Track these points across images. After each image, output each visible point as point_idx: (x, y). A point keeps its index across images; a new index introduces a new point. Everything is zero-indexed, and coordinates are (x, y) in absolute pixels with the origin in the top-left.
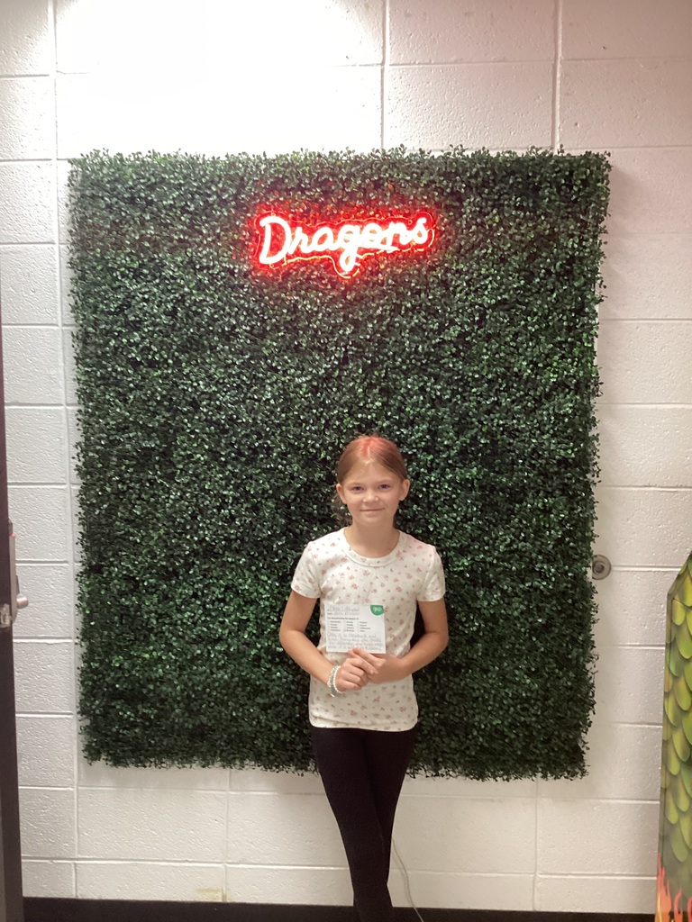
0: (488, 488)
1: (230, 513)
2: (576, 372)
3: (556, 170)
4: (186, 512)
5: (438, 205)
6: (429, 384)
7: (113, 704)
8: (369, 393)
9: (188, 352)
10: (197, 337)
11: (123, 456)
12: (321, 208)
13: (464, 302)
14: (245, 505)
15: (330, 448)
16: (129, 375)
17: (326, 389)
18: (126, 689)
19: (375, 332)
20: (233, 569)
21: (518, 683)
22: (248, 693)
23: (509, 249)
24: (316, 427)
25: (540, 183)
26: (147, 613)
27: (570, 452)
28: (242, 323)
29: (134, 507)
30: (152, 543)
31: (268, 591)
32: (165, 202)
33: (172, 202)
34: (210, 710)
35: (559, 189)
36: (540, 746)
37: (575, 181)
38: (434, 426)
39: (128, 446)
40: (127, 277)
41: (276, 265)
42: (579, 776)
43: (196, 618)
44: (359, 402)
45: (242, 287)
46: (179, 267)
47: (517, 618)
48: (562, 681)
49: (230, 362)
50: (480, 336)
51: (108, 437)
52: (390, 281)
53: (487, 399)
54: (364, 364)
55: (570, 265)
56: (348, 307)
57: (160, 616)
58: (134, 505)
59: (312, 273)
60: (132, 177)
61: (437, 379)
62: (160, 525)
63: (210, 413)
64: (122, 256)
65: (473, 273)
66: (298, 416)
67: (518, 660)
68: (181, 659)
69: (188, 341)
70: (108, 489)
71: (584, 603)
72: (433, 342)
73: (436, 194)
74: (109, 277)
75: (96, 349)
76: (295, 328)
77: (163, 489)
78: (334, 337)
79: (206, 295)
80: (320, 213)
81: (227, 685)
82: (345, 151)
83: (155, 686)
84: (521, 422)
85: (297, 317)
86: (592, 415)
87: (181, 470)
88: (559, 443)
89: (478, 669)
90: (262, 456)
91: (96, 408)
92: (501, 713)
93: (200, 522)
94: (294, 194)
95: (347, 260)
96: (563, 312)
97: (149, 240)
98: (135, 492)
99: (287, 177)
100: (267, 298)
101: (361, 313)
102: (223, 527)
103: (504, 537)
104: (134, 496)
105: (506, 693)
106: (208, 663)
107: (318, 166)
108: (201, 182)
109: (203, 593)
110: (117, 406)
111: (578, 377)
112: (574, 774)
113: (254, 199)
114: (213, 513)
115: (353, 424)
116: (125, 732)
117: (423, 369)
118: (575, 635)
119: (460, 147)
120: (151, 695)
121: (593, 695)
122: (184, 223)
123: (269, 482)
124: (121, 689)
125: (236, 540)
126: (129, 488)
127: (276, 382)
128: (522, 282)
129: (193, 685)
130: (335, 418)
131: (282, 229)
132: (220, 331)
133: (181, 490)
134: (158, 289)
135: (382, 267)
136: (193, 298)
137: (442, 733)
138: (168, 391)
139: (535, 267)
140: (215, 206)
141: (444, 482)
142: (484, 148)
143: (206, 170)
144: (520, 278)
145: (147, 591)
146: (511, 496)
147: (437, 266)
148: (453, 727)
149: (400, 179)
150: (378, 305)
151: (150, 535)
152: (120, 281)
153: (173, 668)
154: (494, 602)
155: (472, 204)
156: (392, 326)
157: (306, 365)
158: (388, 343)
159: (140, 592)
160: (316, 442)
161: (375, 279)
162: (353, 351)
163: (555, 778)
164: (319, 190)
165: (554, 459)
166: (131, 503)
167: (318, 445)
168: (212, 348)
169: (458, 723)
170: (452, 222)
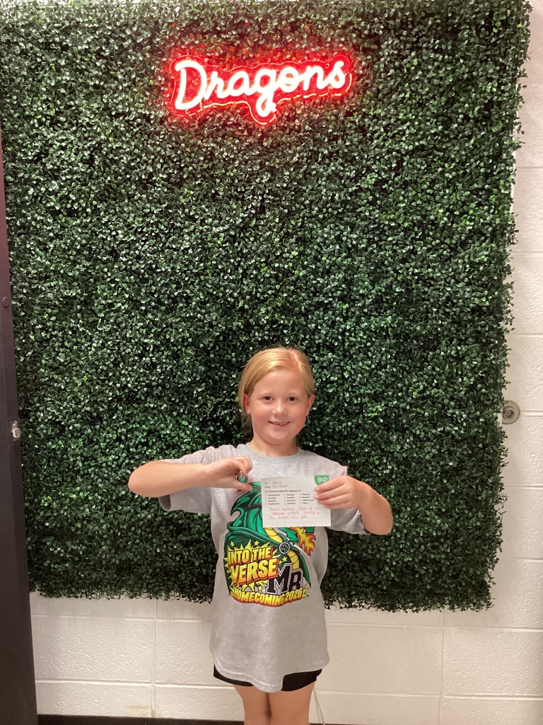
0: (403, 337)
1: (151, 360)
2: (493, 219)
3: (476, 10)
4: (108, 360)
5: (356, 47)
6: (345, 233)
7: (44, 541)
8: (286, 242)
9: (106, 201)
10: (114, 186)
11: (45, 304)
12: (237, 51)
13: (382, 148)
14: (166, 353)
15: (248, 297)
16: (49, 224)
17: (242, 238)
18: (56, 526)
19: (292, 180)
20: (155, 415)
21: (429, 524)
22: (171, 531)
23: (428, 93)
25: (459, 25)
26: (73, 456)
27: (484, 300)
28: (159, 171)
29: (57, 355)
30: (76, 390)
31: (189, 436)
32: (79, 47)
33: (87, 47)
34: (136, 547)
35: (478, 32)
36: (448, 581)
37: (495, 22)
38: (350, 275)
39: (50, 295)
40: (45, 126)
42: (484, 607)
43: (121, 459)
44: (275, 252)
45: (158, 134)
46: (95, 115)
47: (430, 462)
48: (471, 521)
49: (148, 210)
50: (397, 183)
51: (30, 286)
52: (307, 127)
53: (403, 248)
54: (281, 212)
55: (489, 110)
56: (265, 155)
57: (86, 459)
58: (58, 352)
59: (228, 119)
60: (45, 21)
61: (353, 227)
62: (83, 372)
63: (130, 262)
64: (39, 103)
65: (390, 118)
66: (216, 266)
67: (430, 501)
68: (106, 500)
69: (105, 189)
70: (32, 337)
71: (495, 448)
72: (350, 190)
73: (354, 35)
74: (26, 125)
75: (15, 198)
76: (212, 176)
77: (85, 337)
78: (251, 186)
79: (122, 142)
80: (236, 57)
81: (151, 523)
83: (82, 525)
84: (437, 270)
85: (214, 165)
86: (507, 263)
87: (103, 318)
88: (473, 291)
90: (181, 305)
91: (18, 257)
92: (412, 551)
93: (122, 369)
94: (210, 37)
96: (481, 159)
97: (65, 86)
98: (58, 340)
99: (202, 20)
100: (183, 145)
101: (278, 161)
102: (145, 375)
103: (417, 384)
104: (57, 344)
105: (417, 532)
106: (133, 503)
107: (234, 7)
108: (116, 25)
109: (126, 438)
111: (494, 225)
112: (479, 607)
113: (169, 43)
114: (136, 361)
115: (270, 273)
116: (56, 566)
118: (484, 477)
120: (79, 532)
121: (501, 534)
122: (99, 68)
123: (188, 331)
124: (50, 527)
125: (157, 386)
126: (52, 336)
127: (194, 231)
128: (440, 128)
129: (119, 523)
130: (252, 267)
132: (137, 179)
133: (104, 338)
134: (76, 137)
135: (299, 112)
136: (110, 145)
137: (355, 569)
138: (88, 240)
139: (453, 112)
140: (130, 51)
141: (359, 330)
143: (121, 13)
144: (438, 123)
145: (72, 435)
146: (425, 344)
147: (354, 111)
148: (366, 563)
149: (317, 20)
150: (295, 152)
151: (73, 382)
152: (37, 128)
153: (99, 507)
154: (406, 446)
155: (390, 47)
156: (308, 174)
157: (223, 215)
158: (305, 191)
159: (66, 436)
160: (234, 290)
161: (292, 125)
162: (270, 199)
163: (462, 610)
164: (234, 33)
165: (469, 307)
166: (54, 350)
167: (235, 294)
168: (130, 197)
169: (370, 560)
170: (370, 66)
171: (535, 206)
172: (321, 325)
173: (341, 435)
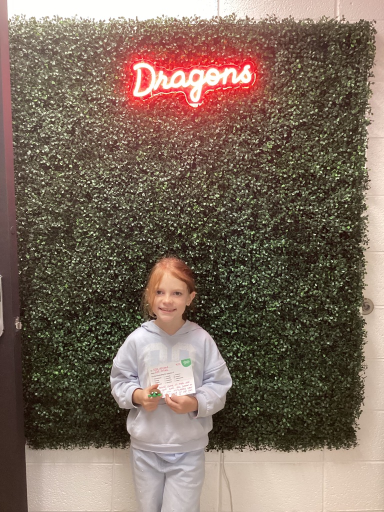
0: (292, 253)
1: (115, 272)
2: (353, 172)
3: (340, 32)
4: (83, 272)
5: (259, 55)
6: (252, 182)
7: (33, 407)
8: (211, 188)
9: (83, 160)
10: (89, 149)
11: (37, 233)
12: (176, 57)
13: (277, 124)
14: (125, 267)
15: (184, 227)
16: (42, 176)
17: (180, 186)
18: (42, 396)
19: (215, 145)
20: (117, 312)
21: (314, 387)
23: (308, 87)
24: (174, 212)
25: (328, 42)
26: (56, 343)
27: (349, 228)
28: (122, 139)
29: (46, 269)
30: (59, 294)
32: (66, 53)
33: (71, 53)
34: (102, 409)
35: (341, 47)
37: (352, 40)
38: (255, 211)
39: (41, 226)
40: (40, 107)
41: (145, 97)
42: (352, 447)
43: (91, 346)
44: (203, 195)
45: (121, 113)
46: (76, 99)
47: (313, 342)
48: (343, 384)
49: (113, 166)
50: (287, 148)
51: (27, 220)
52: (225, 109)
53: (292, 192)
54: (208, 168)
55: (349, 99)
56: (196, 128)
57: (65, 345)
58: (46, 268)
59: (170, 104)
60: (42, 34)
61: (258, 178)
63: (100, 203)
64: (36, 91)
65: (283, 104)
66: (162, 205)
67: (314, 370)
68: (80, 375)
69: (83, 152)
70: (28, 257)
71: (358, 331)
72: (255, 152)
73: (258, 48)
74: (26, 106)
75: (17, 157)
76: (159, 143)
77: (67, 256)
78: (186, 149)
79: (96, 118)
80: (176, 61)
82: (194, 18)
83: (62, 394)
84: (315, 208)
85: (160, 135)
86: (364, 202)
87: (80, 243)
88: (341, 222)
89: (286, 377)
90: (137, 232)
92: (302, 407)
93: (93, 279)
94: (158, 47)
95: (195, 94)
96: (344, 131)
97: (55, 80)
98: (47, 258)
99: (153, 35)
100: (139, 121)
101: (205, 132)
102: (110, 283)
103: (303, 288)
104: (46, 262)
105: (305, 393)
106: (100, 377)
107: (175, 28)
108: (92, 38)
109: (96, 328)
110: (33, 198)
111: (354, 176)
112: (349, 446)
113: (130, 51)
114: (103, 273)
115: (200, 210)
116: (42, 425)
117: (248, 171)
118: (352, 352)
119: (273, 16)
120: (60, 400)
121: (364, 393)
122: (79, 68)
123: (142, 251)
124: (38, 396)
125: (119, 291)
126: (42, 256)
127: (146, 181)
128: (316, 110)
129: (90, 392)
131: (149, 72)
132: (106, 144)
133: (80, 256)
134: (62, 114)
135: (220, 99)
136: (86, 121)
137: (261, 421)
138: (69, 187)
139: (325, 100)
140: (102, 56)
141: (263, 249)
142: (290, 16)
143: (96, 30)
144: (315, 108)
145: (56, 328)
146: (308, 259)
147: (258, 99)
148: (270, 416)
149: (232, 37)
150: (217, 126)
151: (57, 288)
152: (34, 109)
153: (75, 381)
154: (297, 331)
155: (282, 56)
156: (226, 141)
157: (167, 169)
158: (224, 153)
159: (51, 329)
160: (175, 222)
161: (215, 108)
162: (199, 158)
163: (337, 449)
164: (175, 45)
165: (338, 233)
166: (44, 266)
167: (175, 225)
168: (101, 157)
169: (272, 414)
170: (268, 68)
171: (380, 164)
172: (236, 246)
173: (251, 324)
